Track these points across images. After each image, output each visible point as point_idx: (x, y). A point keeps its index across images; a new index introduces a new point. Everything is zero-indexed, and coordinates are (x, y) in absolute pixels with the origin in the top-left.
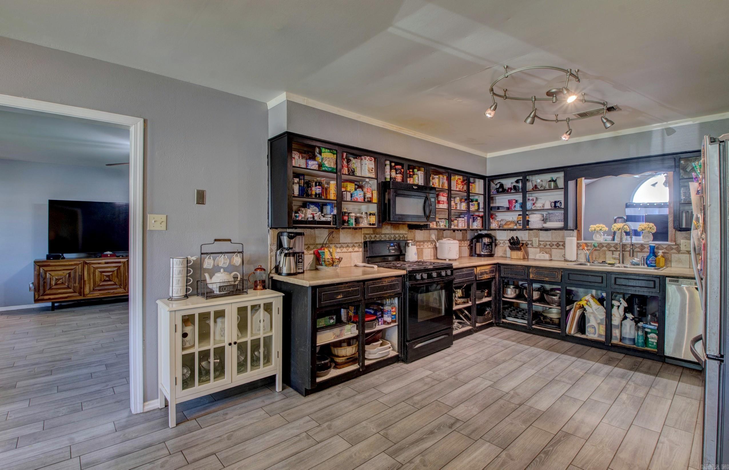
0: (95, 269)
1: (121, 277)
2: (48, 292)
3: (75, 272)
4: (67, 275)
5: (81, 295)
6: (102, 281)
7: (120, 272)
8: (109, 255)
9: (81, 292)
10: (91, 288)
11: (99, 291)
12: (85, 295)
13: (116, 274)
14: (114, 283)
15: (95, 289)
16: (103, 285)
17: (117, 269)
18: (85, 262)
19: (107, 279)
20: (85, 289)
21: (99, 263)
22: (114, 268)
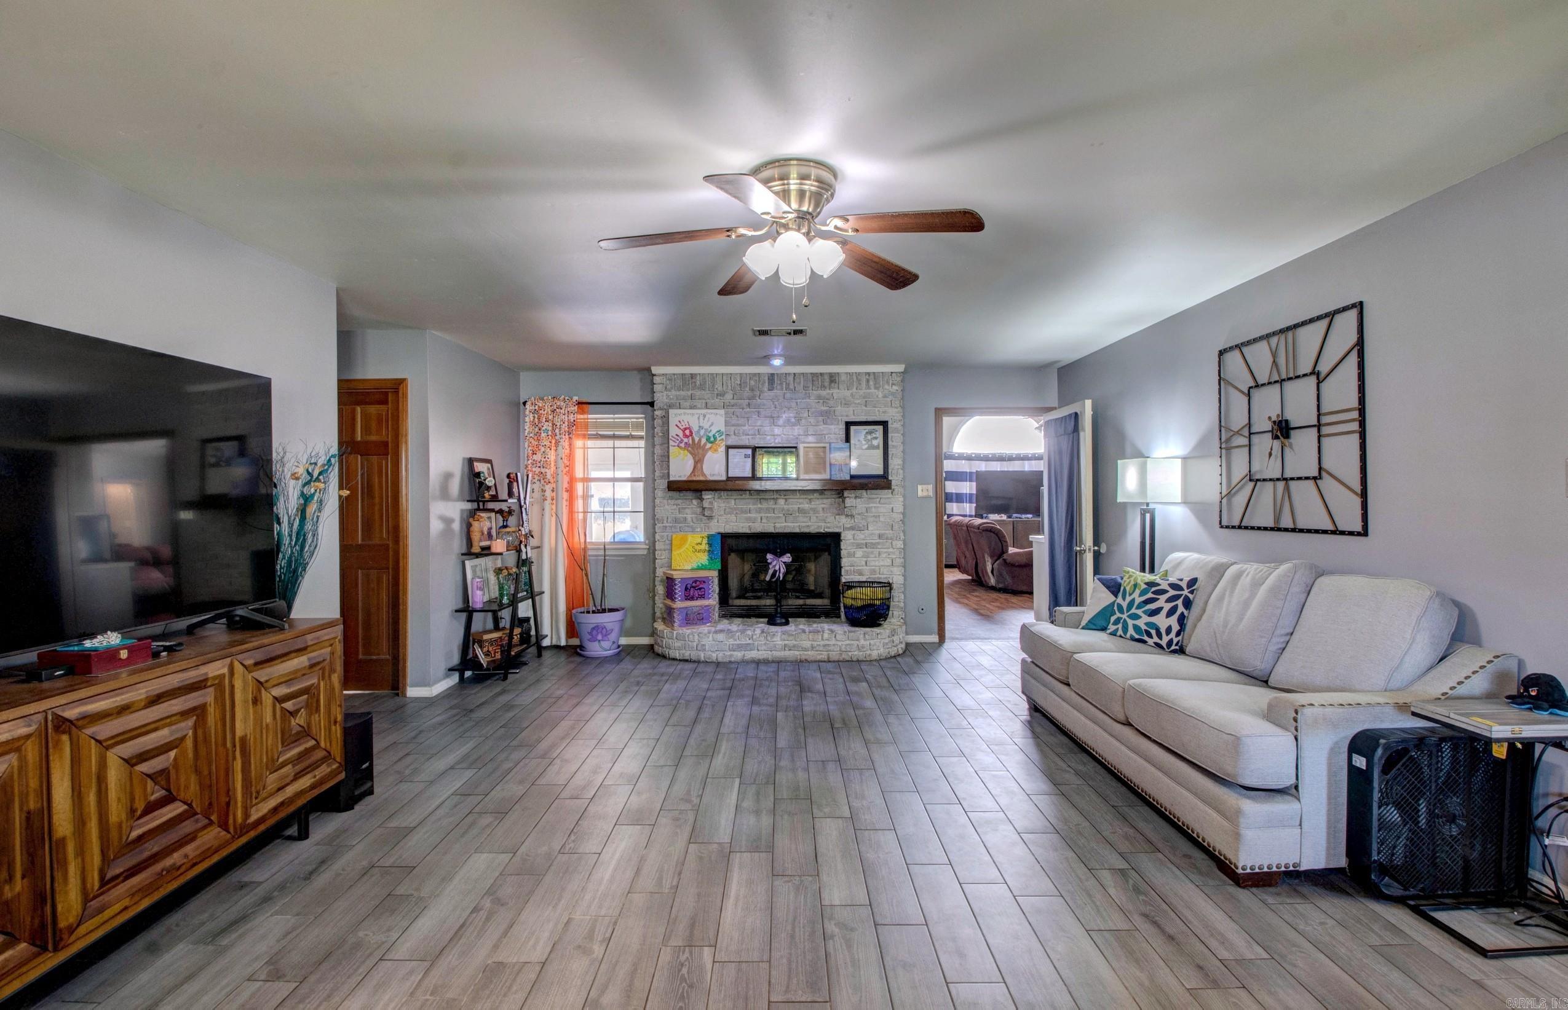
0: (107, 744)
1: (209, 764)
5: (44, 949)
6: (139, 813)
7: (206, 740)
8: (124, 654)
9: (43, 926)
10: (89, 880)
11: (127, 878)
12: (65, 936)
13: (191, 755)
14: (186, 807)
15: (109, 876)
16: (140, 838)
17: (195, 728)
18: (57, 717)
19: (159, 793)
20: (58, 898)
21: (123, 710)
22: (183, 725)
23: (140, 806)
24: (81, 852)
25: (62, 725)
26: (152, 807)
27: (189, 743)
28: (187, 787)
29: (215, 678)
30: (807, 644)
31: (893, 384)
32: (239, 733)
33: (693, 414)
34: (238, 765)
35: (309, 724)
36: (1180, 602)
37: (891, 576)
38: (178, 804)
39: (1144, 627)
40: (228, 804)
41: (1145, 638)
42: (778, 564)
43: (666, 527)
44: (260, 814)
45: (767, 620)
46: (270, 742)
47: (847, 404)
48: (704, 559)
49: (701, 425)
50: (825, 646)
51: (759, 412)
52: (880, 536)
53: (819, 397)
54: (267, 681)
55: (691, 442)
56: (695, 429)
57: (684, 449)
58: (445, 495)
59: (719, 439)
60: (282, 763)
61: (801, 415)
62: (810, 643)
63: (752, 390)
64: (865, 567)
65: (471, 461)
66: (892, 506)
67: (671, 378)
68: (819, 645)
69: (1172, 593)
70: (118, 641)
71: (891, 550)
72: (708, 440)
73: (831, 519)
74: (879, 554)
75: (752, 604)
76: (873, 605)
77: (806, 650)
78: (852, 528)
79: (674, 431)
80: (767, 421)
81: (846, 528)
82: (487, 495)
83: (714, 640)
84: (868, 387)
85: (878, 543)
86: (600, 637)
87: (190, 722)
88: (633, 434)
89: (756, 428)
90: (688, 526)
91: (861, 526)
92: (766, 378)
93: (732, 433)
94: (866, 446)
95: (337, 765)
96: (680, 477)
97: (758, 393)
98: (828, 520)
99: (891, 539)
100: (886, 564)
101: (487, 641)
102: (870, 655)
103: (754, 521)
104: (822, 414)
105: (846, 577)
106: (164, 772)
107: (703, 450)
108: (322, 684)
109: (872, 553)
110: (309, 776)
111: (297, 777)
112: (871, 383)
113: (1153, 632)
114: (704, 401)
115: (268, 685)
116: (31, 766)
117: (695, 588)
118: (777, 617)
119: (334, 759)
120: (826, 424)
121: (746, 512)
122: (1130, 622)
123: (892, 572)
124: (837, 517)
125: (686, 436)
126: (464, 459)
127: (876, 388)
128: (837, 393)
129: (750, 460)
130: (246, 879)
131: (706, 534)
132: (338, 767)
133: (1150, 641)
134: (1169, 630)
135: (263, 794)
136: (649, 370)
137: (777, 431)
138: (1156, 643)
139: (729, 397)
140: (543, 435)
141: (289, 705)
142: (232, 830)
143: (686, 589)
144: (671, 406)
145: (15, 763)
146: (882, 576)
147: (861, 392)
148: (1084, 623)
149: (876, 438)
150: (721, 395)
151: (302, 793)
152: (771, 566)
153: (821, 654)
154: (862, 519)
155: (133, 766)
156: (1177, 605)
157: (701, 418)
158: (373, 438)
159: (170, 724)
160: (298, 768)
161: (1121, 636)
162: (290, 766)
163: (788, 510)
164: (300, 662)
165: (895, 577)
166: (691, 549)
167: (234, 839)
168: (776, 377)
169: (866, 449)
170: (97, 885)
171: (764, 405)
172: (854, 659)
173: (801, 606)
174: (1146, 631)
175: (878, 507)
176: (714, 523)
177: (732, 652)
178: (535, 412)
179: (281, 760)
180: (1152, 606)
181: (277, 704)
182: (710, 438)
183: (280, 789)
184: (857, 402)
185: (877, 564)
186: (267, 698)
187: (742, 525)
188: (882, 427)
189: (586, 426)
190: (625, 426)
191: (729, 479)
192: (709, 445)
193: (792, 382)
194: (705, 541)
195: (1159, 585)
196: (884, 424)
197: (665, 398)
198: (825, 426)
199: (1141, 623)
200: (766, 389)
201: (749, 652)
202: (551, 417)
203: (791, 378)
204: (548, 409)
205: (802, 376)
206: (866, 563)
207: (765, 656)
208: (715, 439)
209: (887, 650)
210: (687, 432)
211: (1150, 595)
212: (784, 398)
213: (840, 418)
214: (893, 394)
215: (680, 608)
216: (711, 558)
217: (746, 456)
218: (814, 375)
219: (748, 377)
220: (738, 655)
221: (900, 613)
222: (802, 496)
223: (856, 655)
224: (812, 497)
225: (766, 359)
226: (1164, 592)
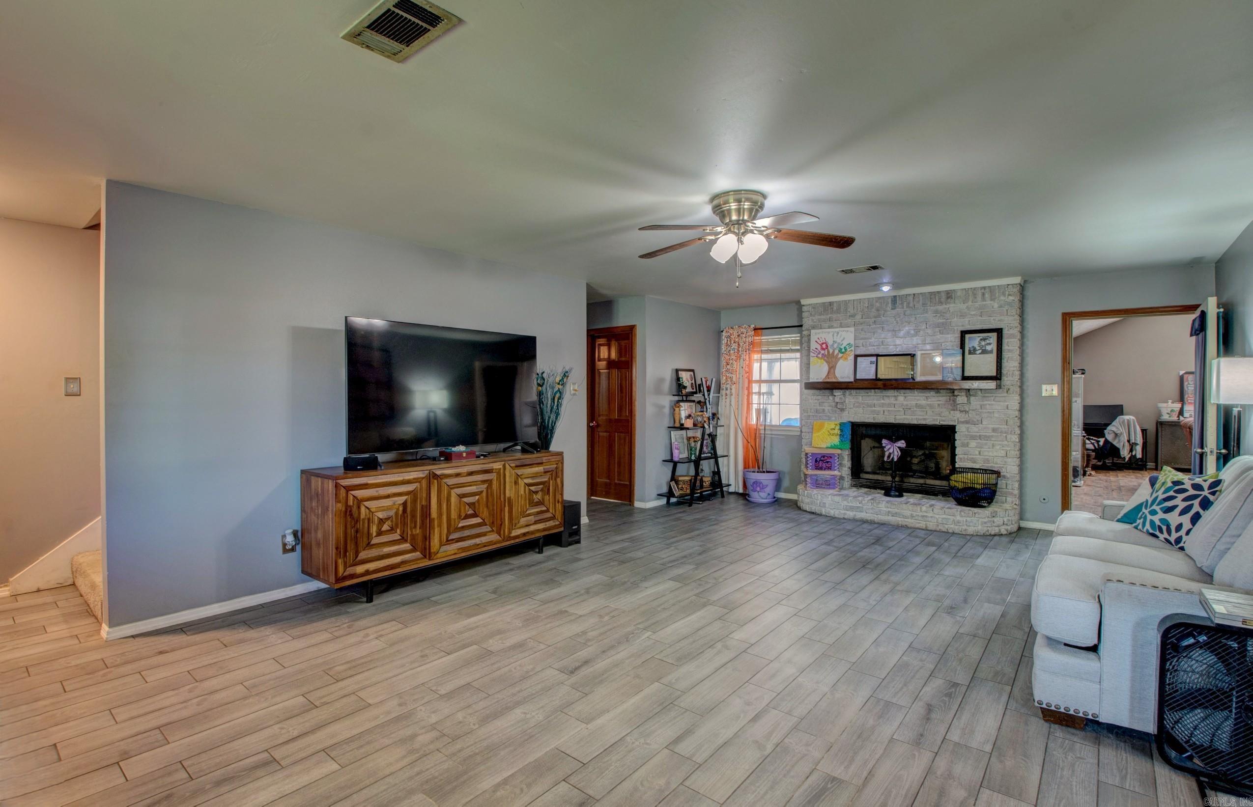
0: (451, 487)
1: (493, 505)
2: (363, 555)
3: (414, 501)
4: (401, 509)
5: (425, 557)
6: (462, 517)
7: (492, 495)
8: (464, 455)
9: (425, 548)
10: (442, 538)
11: (457, 542)
12: (433, 556)
13: (485, 500)
14: (482, 521)
15: (450, 538)
16: (463, 527)
17: (487, 488)
18: (433, 473)
19: (471, 512)
20: (432, 541)
21: (458, 475)
22: (482, 486)
23: (463, 515)
24: (440, 526)
25: (436, 476)
26: (467, 517)
27: (484, 494)
28: (483, 512)
29: (496, 469)
30: (908, 513)
31: (1009, 295)
32: (507, 495)
33: (829, 333)
34: (507, 509)
35: (543, 499)
36: (1196, 502)
37: (1005, 466)
38: (479, 518)
39: (1158, 523)
40: (501, 525)
41: (1158, 533)
42: (893, 450)
43: (809, 416)
44: (516, 534)
45: (883, 492)
46: (523, 502)
47: (963, 316)
48: (836, 440)
49: (835, 340)
50: (923, 516)
51: (882, 327)
52: (994, 430)
53: (936, 312)
54: (521, 475)
55: (826, 353)
56: (830, 343)
57: (821, 359)
58: (658, 391)
59: (848, 350)
60: (529, 514)
61: (919, 328)
62: (911, 512)
63: (878, 310)
64: (979, 456)
65: (677, 371)
66: (1007, 404)
67: (814, 306)
68: (918, 515)
69: (1192, 492)
70: (464, 450)
71: (1006, 443)
72: (840, 351)
73: (945, 413)
74: (993, 446)
75: (880, 479)
76: (973, 489)
77: (906, 517)
78: (967, 422)
79: (814, 346)
80: (890, 334)
81: (961, 422)
82: (684, 392)
83: (832, 501)
84: (984, 299)
85: (992, 436)
86: (758, 489)
87: (485, 486)
88: (792, 348)
89: (881, 340)
90: (826, 416)
91: (975, 420)
92: (890, 300)
93: (861, 345)
94: (980, 351)
95: (558, 523)
96: (818, 379)
97: (882, 312)
98: (943, 414)
99: (1005, 433)
100: (1000, 455)
101: (681, 481)
102: (966, 530)
103: (878, 413)
104: (938, 325)
105: (960, 464)
106: (474, 503)
107: (836, 358)
108: (551, 482)
109: (986, 444)
110: (544, 524)
111: (536, 523)
112: (987, 296)
113: (1164, 528)
114: (839, 322)
115: (523, 477)
116: (423, 489)
117: (823, 461)
118: (894, 490)
119: (558, 520)
120: (942, 334)
121: (871, 406)
122: (1149, 517)
123: (1005, 462)
124: (952, 412)
125: (823, 349)
126: (673, 370)
127: (991, 300)
128: (952, 307)
129: (874, 366)
130: (510, 562)
131: (838, 422)
132: (559, 524)
133: (1161, 537)
134: (1179, 527)
135: (518, 526)
136: (798, 303)
137: (898, 341)
138: (1166, 539)
139: (858, 317)
140: (732, 352)
141: (533, 488)
142: (502, 537)
143: (816, 461)
144: (814, 328)
145: (419, 487)
146: (996, 465)
147: (977, 305)
148: (1119, 517)
149: (990, 344)
150: (853, 316)
151: (538, 531)
152: (885, 449)
153: (919, 523)
154: (976, 415)
155: (461, 498)
156: (1193, 504)
157: (835, 334)
158: (623, 359)
159: (476, 485)
160: (537, 518)
161: (1140, 530)
162: (533, 517)
163: (907, 405)
164: (540, 469)
165: (1009, 467)
166: (827, 433)
167: (503, 541)
168: (898, 299)
169: (980, 354)
170: (445, 540)
171: (887, 321)
172: (950, 531)
173: (922, 484)
174: (1159, 526)
175: (992, 405)
176: (845, 413)
177: (846, 512)
178: (729, 337)
179: (527, 512)
180: (1169, 504)
181: (527, 487)
182: (841, 349)
183: (527, 526)
184: (973, 313)
185: (991, 454)
186: (521, 483)
187: (867, 416)
188: (996, 333)
189: (760, 344)
190: (787, 343)
191: (856, 380)
192: (840, 355)
193: (912, 301)
194: (838, 427)
195: (1183, 484)
196: (999, 332)
197: (810, 321)
198: (941, 336)
199: (1156, 519)
200: (889, 309)
201: (859, 513)
202: (737, 340)
203: (911, 298)
204: (736, 334)
205: (921, 296)
206: (980, 453)
207: (872, 518)
208: (846, 350)
209: (985, 529)
210: (824, 346)
211: (1171, 493)
212: (904, 314)
213: (956, 328)
214: (1009, 304)
215: (811, 475)
216: (842, 440)
217: (872, 363)
218: (931, 293)
219: (874, 301)
220: (850, 514)
221: (1014, 499)
222: (920, 394)
223: (951, 528)
224: (929, 395)
225: (877, 287)
226: (1185, 490)
